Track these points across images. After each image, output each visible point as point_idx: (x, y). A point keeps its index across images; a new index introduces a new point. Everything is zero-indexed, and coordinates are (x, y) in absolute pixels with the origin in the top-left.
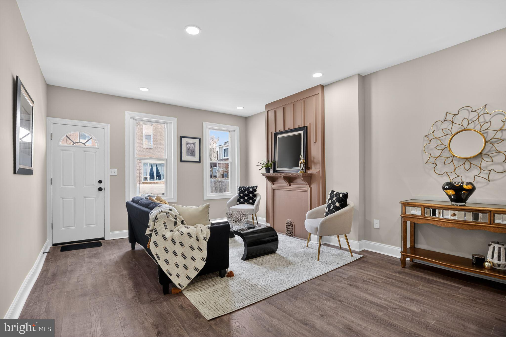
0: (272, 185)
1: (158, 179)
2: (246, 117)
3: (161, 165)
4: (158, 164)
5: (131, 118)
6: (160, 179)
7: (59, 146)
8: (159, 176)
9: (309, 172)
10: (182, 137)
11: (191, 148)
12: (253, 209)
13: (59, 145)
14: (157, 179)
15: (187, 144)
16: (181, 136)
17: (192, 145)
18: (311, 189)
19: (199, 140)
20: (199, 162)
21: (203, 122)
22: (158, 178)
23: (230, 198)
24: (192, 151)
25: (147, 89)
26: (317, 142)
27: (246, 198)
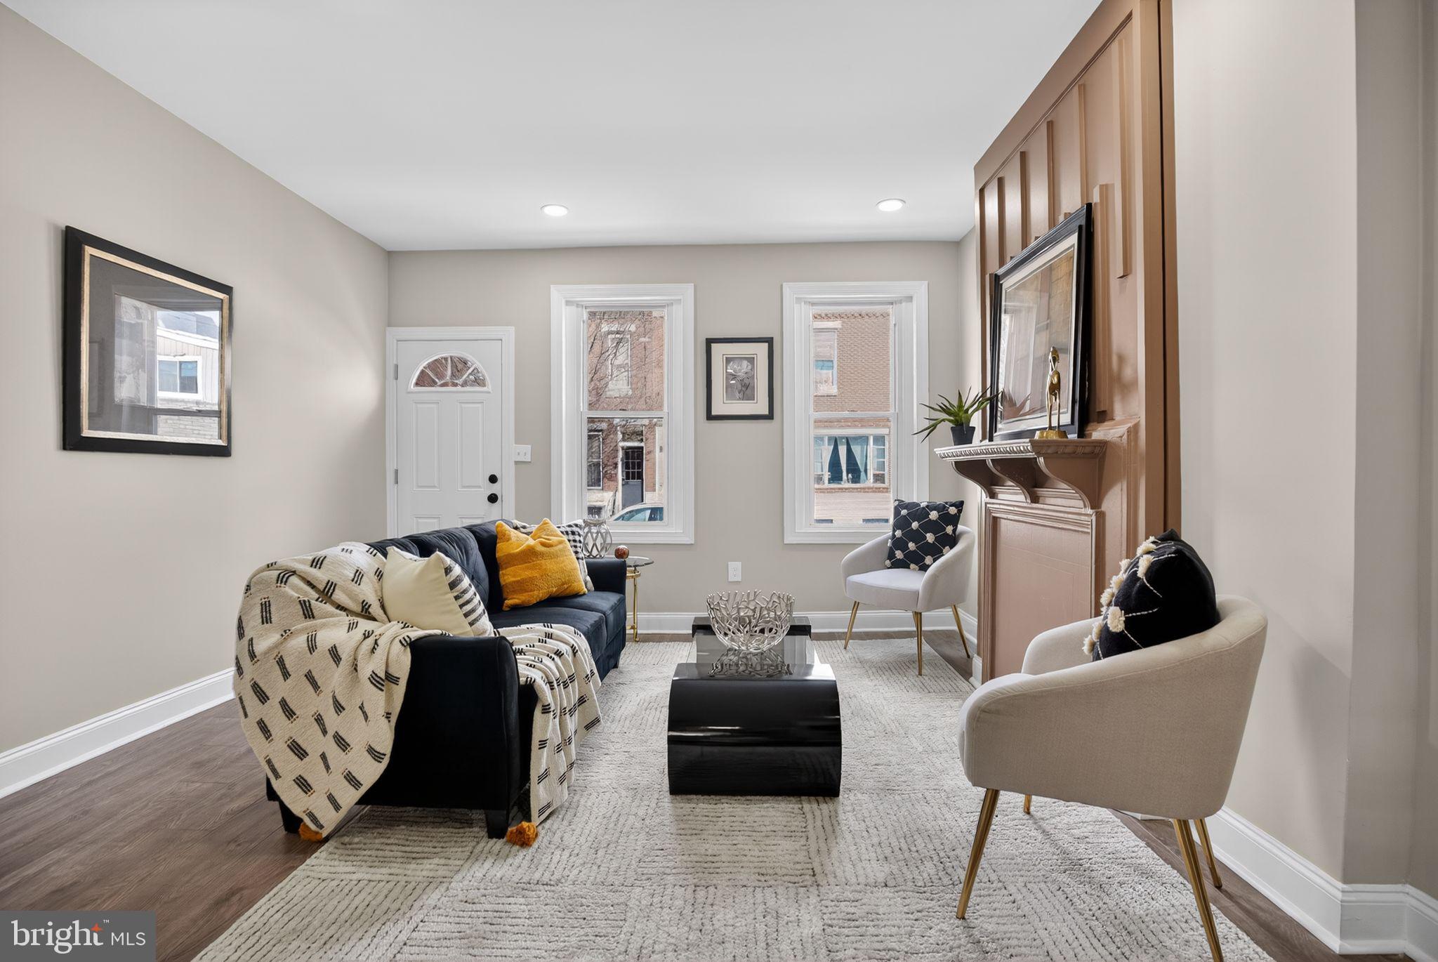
0: (988, 500)
1: (850, 481)
2: (956, 240)
3: (864, 439)
4: (851, 438)
5: (568, 303)
6: (856, 479)
7: (409, 393)
8: (855, 472)
9: (1099, 433)
10: (709, 342)
11: (741, 374)
12: (916, 593)
13: (409, 390)
14: (848, 479)
15: (728, 360)
16: (707, 339)
17: (745, 363)
18: (1101, 517)
19: (767, 344)
20: (770, 417)
21: (782, 285)
22: (850, 476)
23: (863, 544)
24: (747, 381)
25: (563, 209)
26: (1131, 273)
27: (912, 546)
